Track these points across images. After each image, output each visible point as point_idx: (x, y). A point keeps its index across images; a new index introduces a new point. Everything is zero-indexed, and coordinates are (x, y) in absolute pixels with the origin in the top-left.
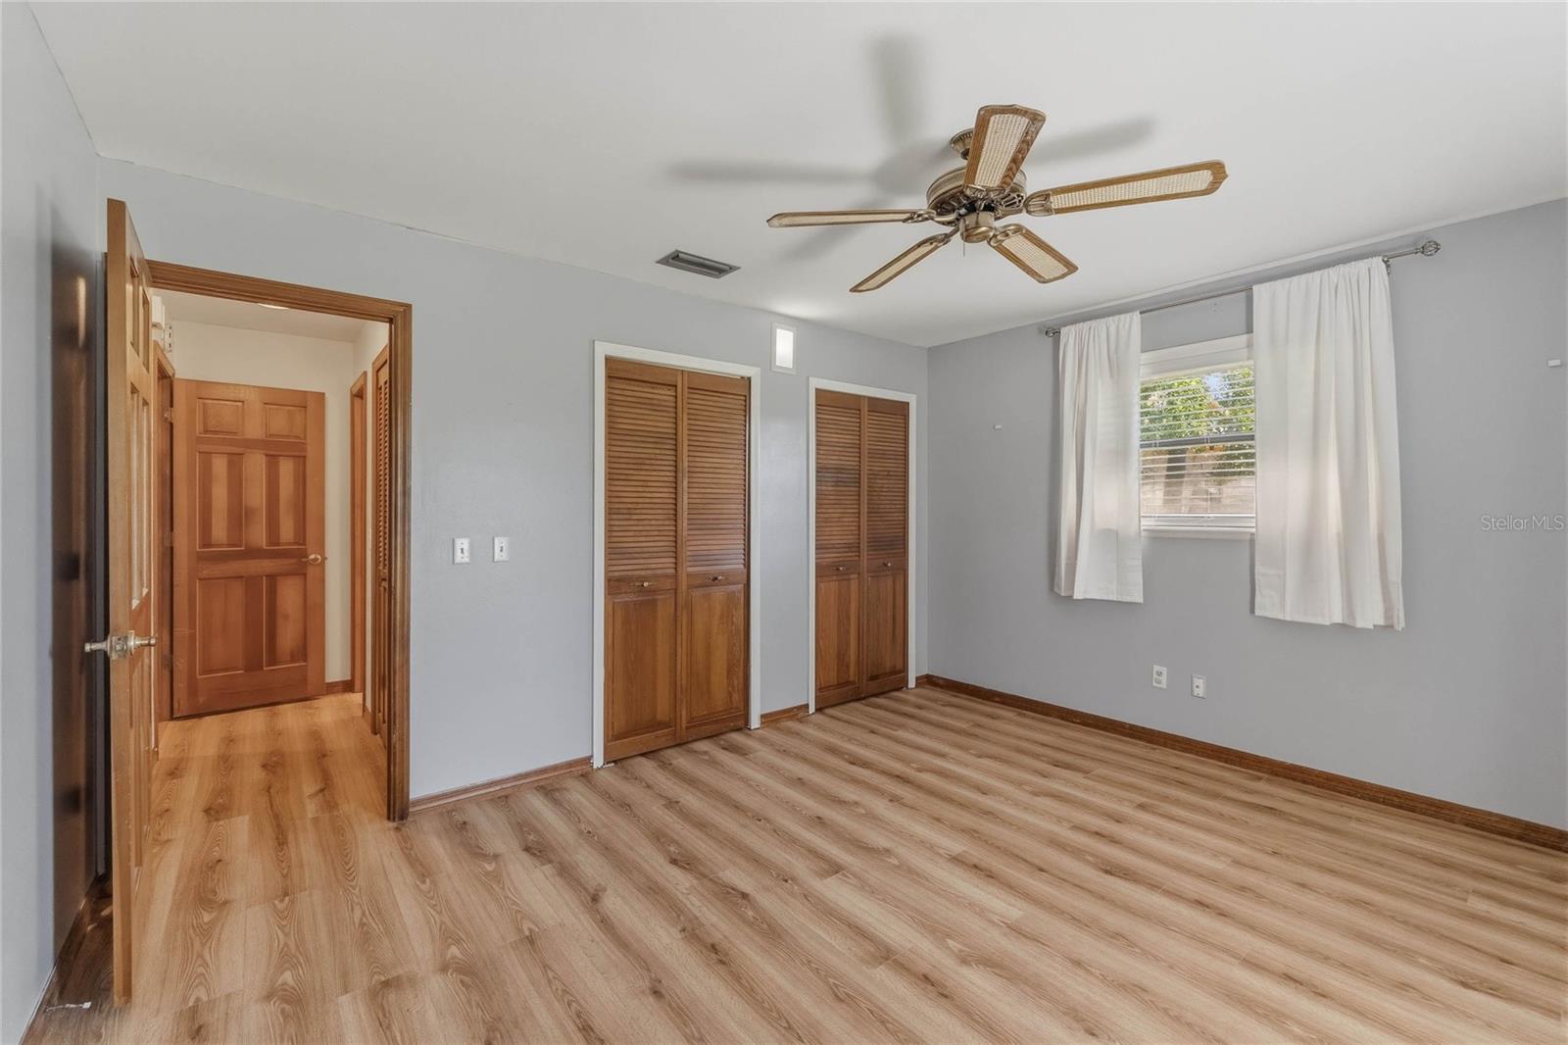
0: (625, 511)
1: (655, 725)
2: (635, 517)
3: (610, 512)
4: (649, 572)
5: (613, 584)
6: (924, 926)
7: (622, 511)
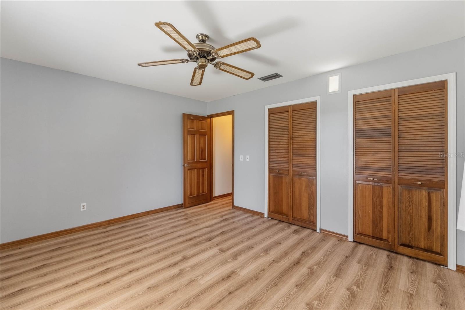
0: (274, 150)
1: (281, 213)
2: (277, 152)
3: (270, 150)
4: (281, 168)
5: (270, 170)
6: (197, 264)
7: (273, 150)
